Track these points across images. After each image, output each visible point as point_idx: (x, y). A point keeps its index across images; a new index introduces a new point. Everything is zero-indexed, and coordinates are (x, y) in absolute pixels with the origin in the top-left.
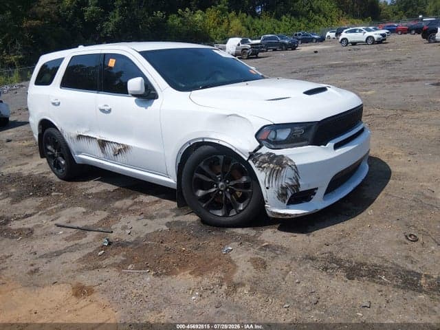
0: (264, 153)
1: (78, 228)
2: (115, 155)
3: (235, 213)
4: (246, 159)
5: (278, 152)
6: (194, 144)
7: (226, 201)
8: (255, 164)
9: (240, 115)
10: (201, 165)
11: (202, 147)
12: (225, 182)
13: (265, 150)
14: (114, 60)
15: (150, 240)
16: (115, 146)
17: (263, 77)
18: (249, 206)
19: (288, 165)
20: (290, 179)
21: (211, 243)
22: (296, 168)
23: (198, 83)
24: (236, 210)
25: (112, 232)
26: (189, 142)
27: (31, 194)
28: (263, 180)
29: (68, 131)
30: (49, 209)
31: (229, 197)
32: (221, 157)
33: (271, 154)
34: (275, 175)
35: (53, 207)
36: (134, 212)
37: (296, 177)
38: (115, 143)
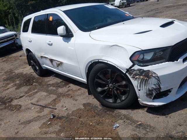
0: (136, 69)
1: (41, 106)
2: (58, 66)
3: (120, 101)
4: (125, 72)
5: (145, 68)
6: (94, 62)
7: (114, 94)
8: (130, 75)
9: (119, 45)
10: (98, 74)
11: (98, 64)
12: (113, 84)
13: (136, 67)
14: (52, 17)
15: (74, 115)
16: (57, 62)
17: (133, 18)
18: (128, 98)
19: (153, 76)
20: (155, 85)
21: (107, 120)
22: (159, 78)
23: (95, 26)
24: (120, 100)
25: (56, 109)
26: (91, 62)
27: (25, 84)
28: (136, 86)
29: (37, 54)
30: (30, 93)
31: (116, 92)
32: (110, 70)
33: (141, 69)
34: (144, 83)
35: (32, 92)
36: (68, 95)
37: (158, 83)
38: (56, 60)
